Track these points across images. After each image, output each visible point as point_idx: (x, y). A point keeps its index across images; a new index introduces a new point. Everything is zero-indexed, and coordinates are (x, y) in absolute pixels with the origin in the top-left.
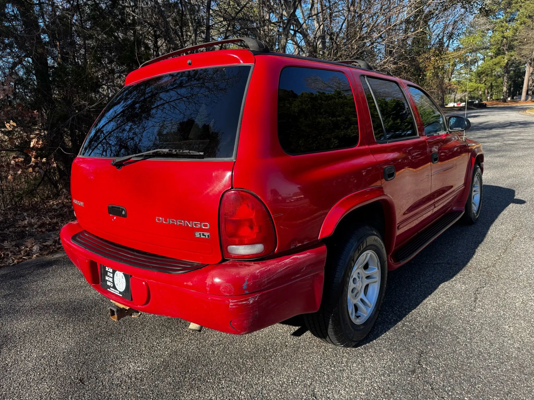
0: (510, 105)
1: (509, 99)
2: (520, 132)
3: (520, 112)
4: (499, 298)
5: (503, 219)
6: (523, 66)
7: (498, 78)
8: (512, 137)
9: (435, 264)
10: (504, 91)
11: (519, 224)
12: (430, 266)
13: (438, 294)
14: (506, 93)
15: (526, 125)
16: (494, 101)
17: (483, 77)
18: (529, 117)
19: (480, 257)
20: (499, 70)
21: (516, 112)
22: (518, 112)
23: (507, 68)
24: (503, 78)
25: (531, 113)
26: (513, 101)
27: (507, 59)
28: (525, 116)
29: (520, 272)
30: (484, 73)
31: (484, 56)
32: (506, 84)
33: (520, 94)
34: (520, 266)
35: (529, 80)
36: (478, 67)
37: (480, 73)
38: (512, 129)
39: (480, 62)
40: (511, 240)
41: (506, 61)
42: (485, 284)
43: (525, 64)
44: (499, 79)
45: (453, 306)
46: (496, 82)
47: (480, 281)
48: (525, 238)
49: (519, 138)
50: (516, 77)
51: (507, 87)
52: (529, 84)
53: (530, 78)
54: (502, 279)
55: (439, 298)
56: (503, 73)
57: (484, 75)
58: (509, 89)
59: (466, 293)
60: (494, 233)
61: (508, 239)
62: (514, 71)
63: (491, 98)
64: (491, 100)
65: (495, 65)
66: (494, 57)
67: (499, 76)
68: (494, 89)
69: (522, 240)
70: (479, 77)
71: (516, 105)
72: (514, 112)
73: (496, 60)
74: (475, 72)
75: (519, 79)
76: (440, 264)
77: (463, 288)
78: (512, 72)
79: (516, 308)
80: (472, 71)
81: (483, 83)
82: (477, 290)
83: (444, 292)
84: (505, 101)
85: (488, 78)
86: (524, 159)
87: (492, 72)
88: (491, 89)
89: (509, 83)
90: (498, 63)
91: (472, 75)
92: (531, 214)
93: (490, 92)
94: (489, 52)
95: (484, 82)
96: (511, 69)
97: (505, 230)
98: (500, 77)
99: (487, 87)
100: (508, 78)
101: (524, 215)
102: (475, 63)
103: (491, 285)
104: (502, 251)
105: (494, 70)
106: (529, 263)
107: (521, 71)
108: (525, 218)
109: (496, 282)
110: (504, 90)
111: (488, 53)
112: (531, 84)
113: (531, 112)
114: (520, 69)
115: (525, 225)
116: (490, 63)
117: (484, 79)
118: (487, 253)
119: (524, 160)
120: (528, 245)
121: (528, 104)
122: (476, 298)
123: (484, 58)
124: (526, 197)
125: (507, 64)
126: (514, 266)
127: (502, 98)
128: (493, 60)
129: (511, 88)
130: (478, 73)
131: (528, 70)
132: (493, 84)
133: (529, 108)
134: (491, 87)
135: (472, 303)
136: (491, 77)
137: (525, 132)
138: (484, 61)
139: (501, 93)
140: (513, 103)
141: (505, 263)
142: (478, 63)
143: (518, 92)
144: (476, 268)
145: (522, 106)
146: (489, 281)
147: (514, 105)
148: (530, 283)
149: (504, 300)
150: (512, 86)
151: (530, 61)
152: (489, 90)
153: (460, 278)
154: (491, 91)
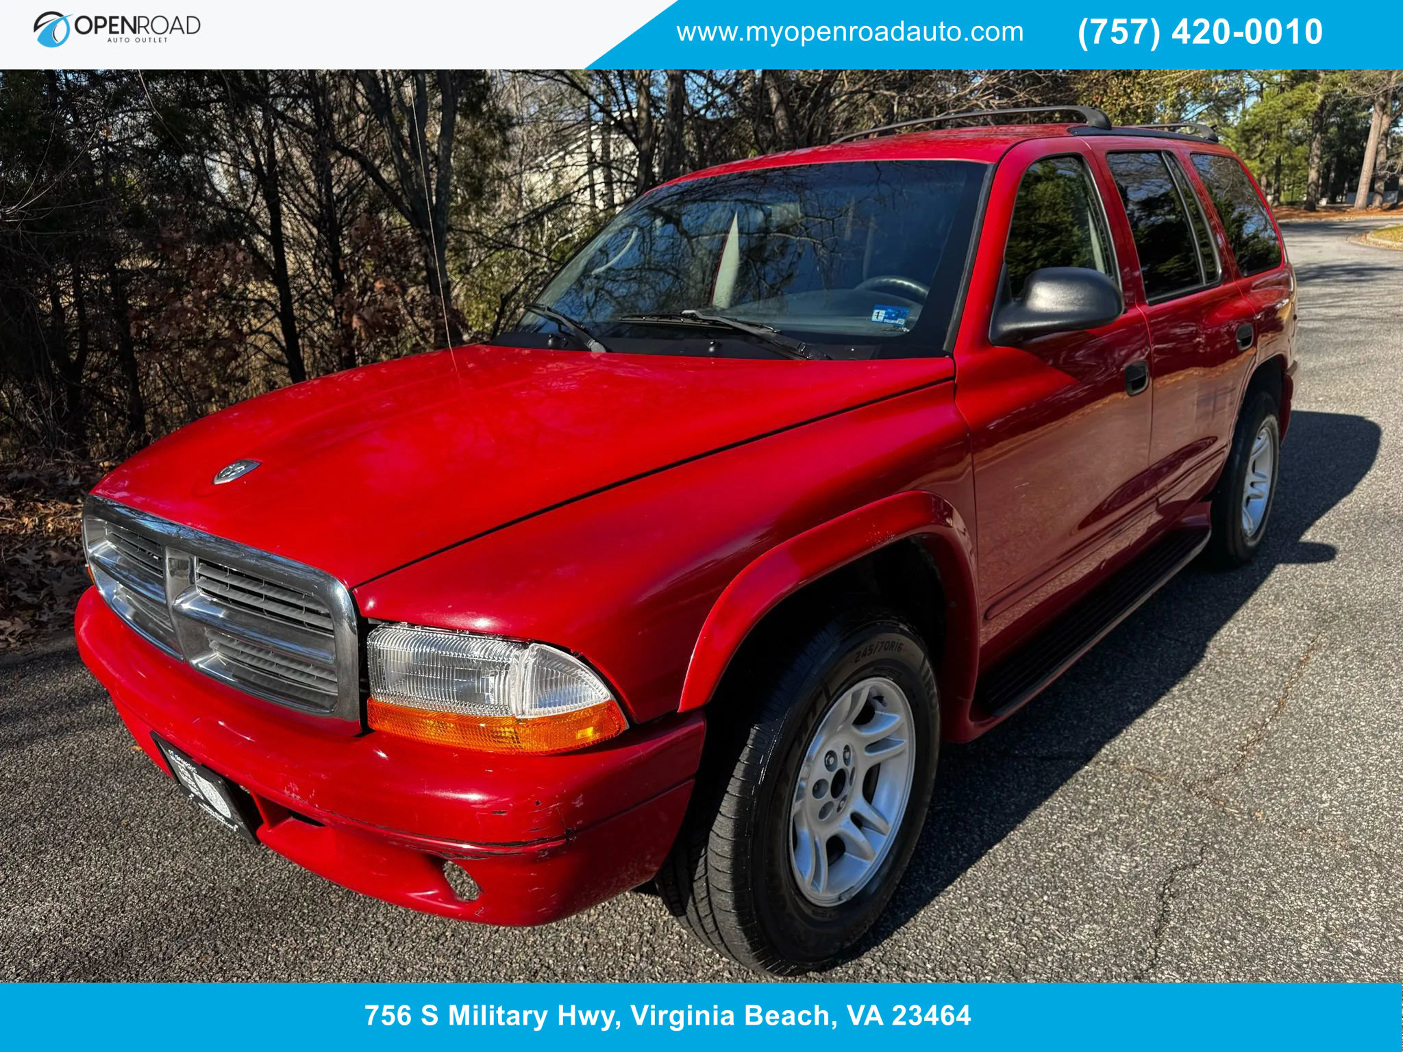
0: (1323, 220)
1: (1324, 202)
2: (1344, 296)
3: (1350, 239)
4: (1244, 918)
5: (1281, 582)
6: (1364, 113)
7: (1297, 145)
8: (1324, 311)
9: (1043, 759)
10: (1310, 181)
11: (1331, 599)
12: (1024, 768)
13: (1031, 895)
14: (1317, 186)
15: (1363, 275)
16: (1284, 208)
17: (1256, 141)
18: (1373, 251)
19: (1194, 730)
20: (1299, 124)
21: (1340, 237)
22: (1344, 238)
23: (1321, 119)
24: (1310, 145)
25: (1380, 241)
26: (1332, 208)
27: (1323, 92)
28: (1363, 249)
29: (1325, 797)
30: (1258, 131)
31: (1262, 85)
32: (1316, 160)
33: (1354, 189)
34: (1324, 772)
35: (1377, 153)
36: (1245, 112)
37: (1248, 130)
38: (1325, 285)
39: (1251, 101)
40: (1301, 662)
41: (1320, 98)
42: (1201, 853)
43: (1369, 108)
44: (1300, 148)
45: (1078, 956)
46: (1291, 156)
47: (1186, 836)
48: (1347, 655)
49: (1343, 311)
50: (1343, 144)
51: (1318, 171)
52: (1378, 162)
53: (1381, 145)
54: (1260, 827)
55: (1034, 913)
56: (1310, 131)
57: (1259, 135)
58: (1324, 175)
59: (1130, 892)
60: (1248, 633)
61: (1292, 660)
62: (1340, 126)
63: (1276, 199)
64: (1276, 204)
65: (1290, 108)
66: (1287, 88)
67: (1298, 138)
68: (1286, 175)
69: (1335, 663)
70: (1247, 141)
71: (1341, 218)
72: (1336, 238)
73: (1292, 96)
74: (1236, 128)
75: (1353, 148)
76: (1060, 758)
77: (1123, 869)
78: (1333, 130)
79: (1299, 966)
80: (1229, 126)
81: (1255, 158)
82: (1172, 880)
83: (1056, 888)
84: (1311, 207)
85: (1271, 144)
86: (1356, 377)
87: (1281, 130)
88: (1278, 175)
89: (1325, 160)
90: (1299, 103)
91: (1228, 137)
92: (1368, 563)
93: (1273, 181)
94: (1276, 74)
95: (1259, 156)
96: (1332, 120)
97: (1284, 624)
98: (1301, 143)
99: (1267, 169)
100: (1323, 145)
101: (1347, 566)
102: (1237, 102)
103: (1223, 855)
104: (1270, 707)
105: (1286, 122)
106: (1356, 758)
107: (1359, 127)
108: (1351, 579)
109: (1240, 843)
110: (1310, 178)
111: (1271, 76)
112: (1381, 163)
113: (1379, 237)
114: (1354, 122)
115: (1349, 606)
116: (1277, 103)
117: (1260, 148)
118: (1219, 714)
119: (1355, 381)
120: (1354, 684)
121: (1372, 217)
122: (1163, 918)
123: (1262, 88)
124: (1356, 502)
125: (1322, 106)
126: (1304, 773)
127: (1305, 199)
128: (1286, 94)
129: (1329, 172)
130: (1244, 131)
131: (1377, 122)
132: (1283, 162)
133: (1375, 229)
134: (1278, 168)
135: (1145, 939)
136: (1278, 141)
137: (1361, 294)
138: (1262, 97)
139: (1302, 185)
140: (1334, 212)
141: (1275, 756)
142: (1244, 101)
143: (1346, 185)
144: (1177, 778)
145: (1356, 221)
146: (1216, 836)
147: (1336, 218)
148: (1355, 848)
149: (1260, 929)
150: (1333, 166)
151: (1382, 99)
152: (1270, 178)
153: (1120, 821)
154: (1277, 180)
